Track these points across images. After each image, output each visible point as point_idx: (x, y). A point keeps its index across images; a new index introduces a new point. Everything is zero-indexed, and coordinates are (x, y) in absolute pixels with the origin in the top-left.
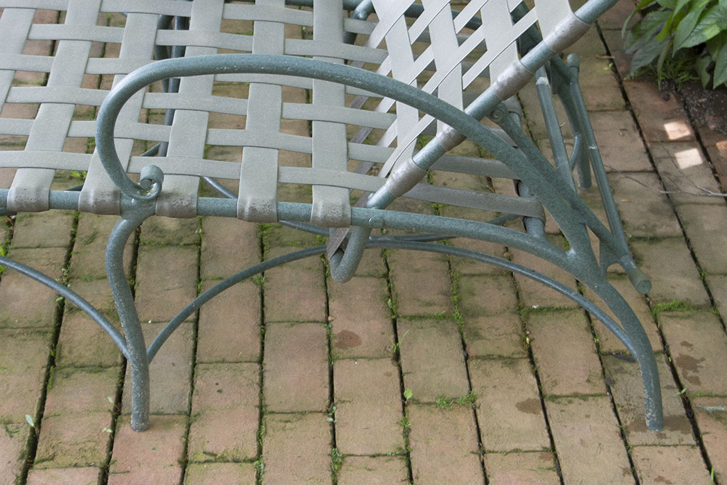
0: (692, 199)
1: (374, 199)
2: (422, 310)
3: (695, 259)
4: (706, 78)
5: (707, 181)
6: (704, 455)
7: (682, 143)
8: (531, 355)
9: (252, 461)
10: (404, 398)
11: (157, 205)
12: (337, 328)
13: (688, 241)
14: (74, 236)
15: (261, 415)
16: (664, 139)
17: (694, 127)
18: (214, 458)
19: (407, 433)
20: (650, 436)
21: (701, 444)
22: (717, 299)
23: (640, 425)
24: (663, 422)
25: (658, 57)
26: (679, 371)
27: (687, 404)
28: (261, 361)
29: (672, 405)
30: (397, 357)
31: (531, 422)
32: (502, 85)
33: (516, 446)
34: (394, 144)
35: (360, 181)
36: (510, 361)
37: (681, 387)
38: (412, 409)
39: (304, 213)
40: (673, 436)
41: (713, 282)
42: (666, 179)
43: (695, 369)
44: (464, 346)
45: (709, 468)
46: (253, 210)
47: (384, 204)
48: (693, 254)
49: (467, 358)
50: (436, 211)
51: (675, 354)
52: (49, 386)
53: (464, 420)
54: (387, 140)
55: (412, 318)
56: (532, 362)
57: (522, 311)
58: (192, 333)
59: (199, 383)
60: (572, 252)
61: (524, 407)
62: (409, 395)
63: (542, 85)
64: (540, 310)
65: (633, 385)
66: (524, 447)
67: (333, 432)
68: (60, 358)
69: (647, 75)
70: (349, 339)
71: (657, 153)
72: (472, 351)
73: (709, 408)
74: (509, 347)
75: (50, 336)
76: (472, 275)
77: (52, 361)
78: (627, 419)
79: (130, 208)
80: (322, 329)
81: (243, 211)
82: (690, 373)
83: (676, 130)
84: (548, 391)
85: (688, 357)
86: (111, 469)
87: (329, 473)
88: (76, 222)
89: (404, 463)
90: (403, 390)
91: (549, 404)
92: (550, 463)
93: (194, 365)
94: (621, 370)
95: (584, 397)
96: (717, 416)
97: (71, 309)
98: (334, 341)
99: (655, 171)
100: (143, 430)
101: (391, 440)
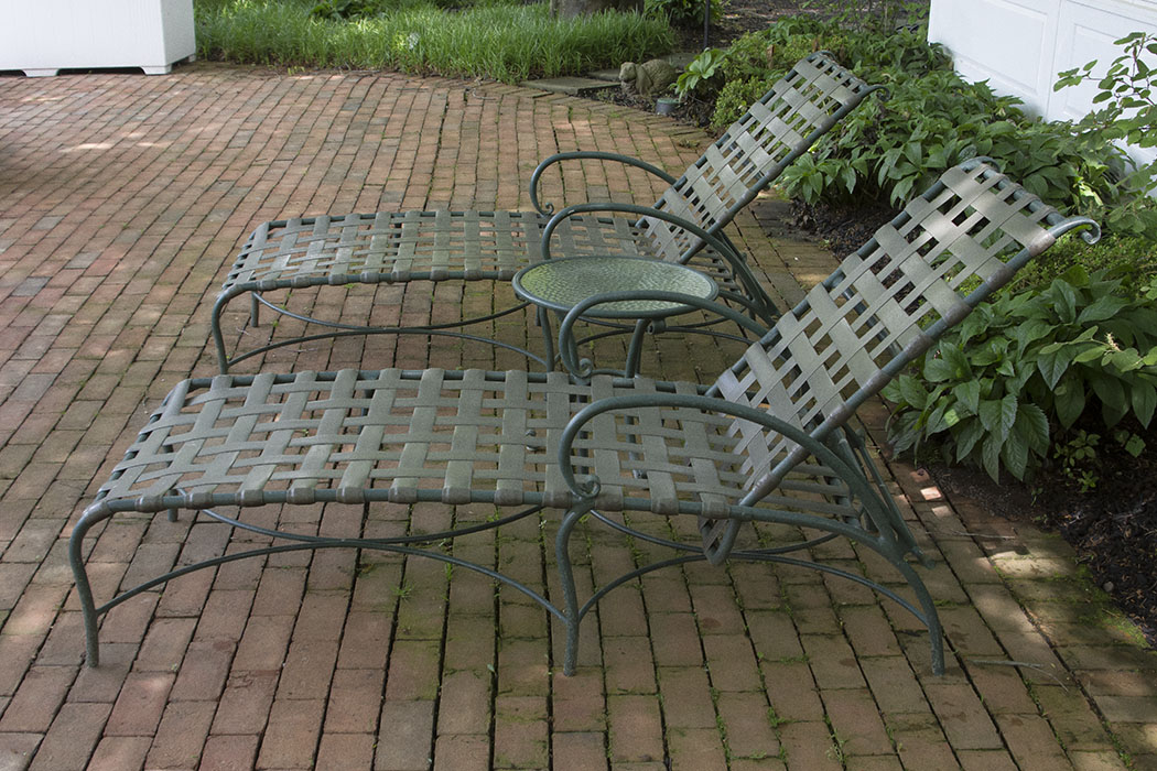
0: (947, 537)
1: (743, 502)
2: (761, 606)
3: (955, 575)
4: (949, 459)
5: (956, 526)
6: (975, 689)
7: (935, 502)
8: (844, 633)
9: (654, 694)
10: (757, 657)
11: (596, 502)
12: (702, 614)
13: (948, 564)
14: (497, 558)
15: (655, 668)
16: (922, 499)
17: (941, 490)
18: (625, 693)
19: (763, 678)
20: (937, 678)
21: (972, 683)
22: (973, 599)
23: (929, 673)
24: (943, 670)
25: (913, 445)
26: (952, 641)
27: (959, 660)
28: (649, 635)
29: (951, 661)
30: (748, 633)
31: (851, 672)
33: (843, 686)
35: (734, 492)
36: (830, 636)
37: (953, 650)
38: (763, 664)
39: (698, 508)
40: (953, 679)
41: (970, 588)
42: (928, 525)
43: (963, 640)
44: (796, 628)
45: (979, 696)
46: (662, 505)
47: (752, 503)
48: (953, 571)
49: (799, 634)
50: (789, 509)
51: (947, 631)
52: (499, 649)
53: (803, 671)
55: (755, 610)
56: (846, 637)
57: (834, 606)
58: (596, 618)
59: (605, 649)
60: (882, 538)
61: (844, 663)
62: (760, 656)
63: (844, 443)
64: (848, 606)
65: (923, 650)
66: (847, 686)
67: (709, 677)
68: (503, 632)
69: (906, 458)
70: (710, 623)
71: (919, 508)
72: (803, 628)
73: (975, 661)
74: (829, 627)
75: (492, 619)
76: (796, 584)
77: (497, 634)
78: (919, 670)
79: (578, 504)
80: (690, 616)
81: (655, 506)
82: (960, 642)
83: (930, 493)
84: (859, 652)
85: (958, 634)
86: (554, 698)
87: (710, 702)
88: (497, 550)
89: (763, 696)
90: (755, 653)
91: (861, 662)
92: (868, 695)
93: (601, 638)
94: (910, 641)
95: (887, 657)
96: (982, 666)
97: (505, 603)
98: (700, 624)
99: (920, 520)
100: (573, 675)
101: (753, 682)
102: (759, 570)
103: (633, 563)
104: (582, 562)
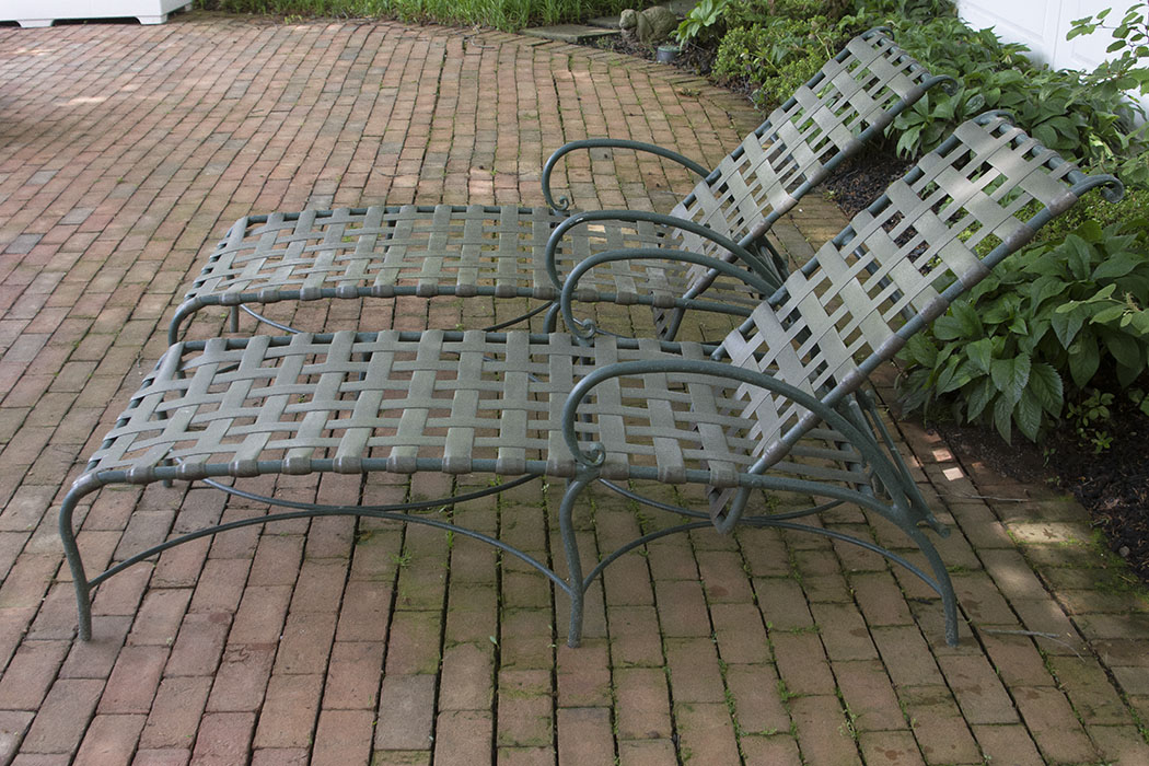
0: (960, 500)
1: (752, 469)
2: (770, 573)
3: (967, 540)
4: (960, 418)
5: (968, 488)
6: (990, 660)
7: (947, 464)
8: (855, 601)
9: (661, 667)
10: (766, 628)
11: (601, 471)
12: (709, 582)
13: (960, 528)
14: (499, 524)
15: (662, 639)
16: (934, 461)
17: (952, 451)
18: (631, 665)
19: (772, 649)
20: (950, 649)
21: (986, 653)
22: (986, 564)
23: (943, 644)
24: (957, 641)
25: (923, 404)
26: (965, 610)
27: (973, 630)
28: (655, 605)
29: (964, 631)
30: (756, 602)
31: (862, 642)
32: (846, 383)
33: (853, 657)
34: (760, 437)
35: (742, 459)
36: (841, 605)
37: (967, 619)
38: (773, 635)
39: (706, 477)
40: (967, 649)
41: (982, 553)
42: (939, 487)
43: (976, 608)
44: (805, 596)
45: (994, 668)
46: (669, 474)
47: (762, 471)
48: (965, 536)
49: (808, 603)
50: (800, 477)
51: (960, 600)
52: (502, 619)
53: (813, 641)
54: (753, 435)
55: (763, 578)
56: (857, 605)
57: (845, 574)
58: (600, 586)
59: (611, 618)
60: (895, 506)
61: (855, 633)
62: (770, 626)
63: (854, 405)
64: (858, 573)
65: (936, 619)
66: (860, 658)
67: (717, 649)
68: (506, 602)
69: (916, 418)
70: (717, 591)
71: (929, 469)
72: (812, 596)
73: (991, 631)
74: (841, 596)
75: (495, 588)
76: (804, 550)
77: (500, 604)
78: (932, 640)
79: (582, 473)
80: (696, 585)
81: (662, 475)
82: (973, 611)
83: (942, 455)
84: (871, 623)
85: (971, 601)
86: (558, 672)
87: (719, 675)
88: (499, 515)
89: (773, 668)
90: (764, 623)
91: (872, 631)
92: (881, 667)
93: (606, 608)
94: (923, 610)
95: (899, 626)
96: (996, 636)
97: (507, 571)
98: (707, 593)
99: (930, 482)
100: (578, 646)
101: (762, 654)
102: (767, 535)
103: (637, 528)
104: (584, 528)
